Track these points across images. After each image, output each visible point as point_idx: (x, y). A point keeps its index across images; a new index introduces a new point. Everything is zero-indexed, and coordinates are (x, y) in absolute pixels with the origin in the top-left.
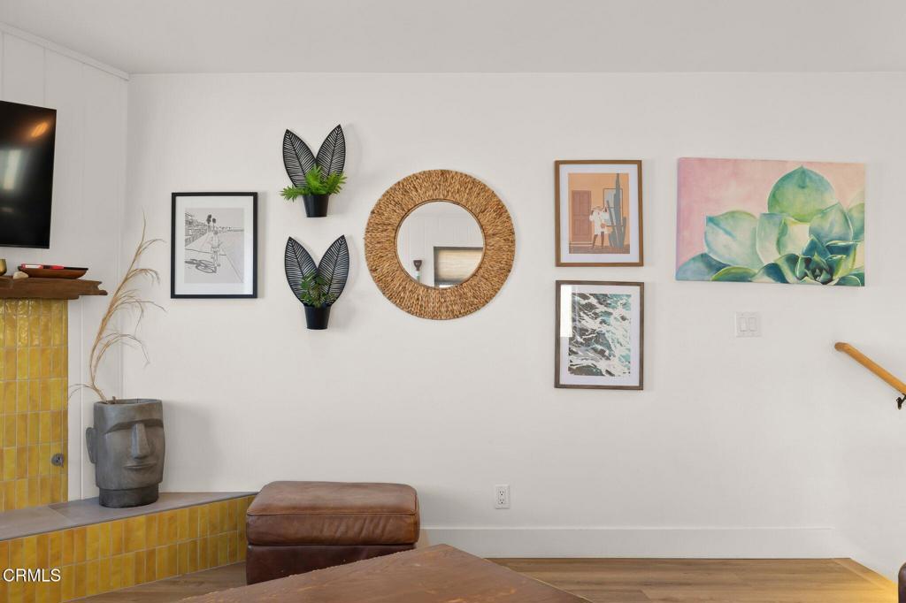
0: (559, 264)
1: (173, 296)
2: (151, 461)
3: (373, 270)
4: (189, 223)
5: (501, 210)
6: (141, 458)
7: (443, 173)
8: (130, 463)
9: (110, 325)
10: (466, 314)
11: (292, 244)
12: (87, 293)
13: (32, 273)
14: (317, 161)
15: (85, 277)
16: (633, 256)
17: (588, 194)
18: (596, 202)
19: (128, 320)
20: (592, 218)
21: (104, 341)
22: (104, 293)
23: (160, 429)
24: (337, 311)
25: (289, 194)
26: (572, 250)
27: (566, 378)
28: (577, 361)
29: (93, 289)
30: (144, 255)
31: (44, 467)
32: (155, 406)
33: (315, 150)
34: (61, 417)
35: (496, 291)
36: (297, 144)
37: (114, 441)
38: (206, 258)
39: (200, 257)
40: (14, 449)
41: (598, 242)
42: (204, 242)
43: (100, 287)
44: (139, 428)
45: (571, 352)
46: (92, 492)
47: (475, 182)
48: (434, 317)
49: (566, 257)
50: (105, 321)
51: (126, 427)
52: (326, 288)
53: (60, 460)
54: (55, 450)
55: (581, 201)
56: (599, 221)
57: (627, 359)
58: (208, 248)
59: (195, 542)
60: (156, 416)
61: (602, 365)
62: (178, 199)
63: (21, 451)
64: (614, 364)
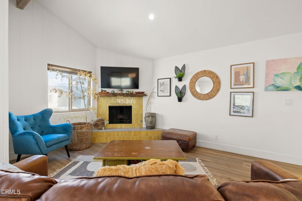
0: (231, 88)
1: (158, 96)
2: (152, 122)
3: (191, 91)
4: (160, 84)
5: (217, 77)
6: (151, 122)
7: (205, 71)
8: (149, 122)
9: (149, 100)
10: (209, 99)
11: (176, 87)
12: (144, 96)
13: (136, 93)
14: (181, 71)
15: (144, 93)
16: (251, 85)
17: (239, 72)
18: (241, 73)
19: (152, 100)
20: (240, 77)
21: (148, 103)
22: (147, 96)
23: (154, 118)
24: (184, 99)
25: (176, 78)
26: (234, 85)
27: (232, 113)
28: (235, 110)
29: (145, 95)
30: (154, 90)
31: (139, 122)
32: (155, 114)
33: (180, 69)
34: (142, 114)
35: (216, 94)
36: (177, 69)
37: (147, 118)
38: (163, 90)
39: (162, 90)
40: (135, 119)
41: (242, 83)
42: (162, 87)
43: (146, 95)
44: (150, 117)
45: (234, 108)
46: (145, 127)
47: (211, 72)
48: (202, 100)
49: (233, 86)
50: (148, 100)
51: (149, 117)
52: (182, 94)
53: (142, 121)
54: (141, 119)
55: (237, 74)
56: (242, 78)
57: (249, 110)
58: (163, 88)
59: (159, 136)
60: (153, 115)
61: (242, 111)
62: (159, 80)
63: (136, 119)
64: (245, 111)
